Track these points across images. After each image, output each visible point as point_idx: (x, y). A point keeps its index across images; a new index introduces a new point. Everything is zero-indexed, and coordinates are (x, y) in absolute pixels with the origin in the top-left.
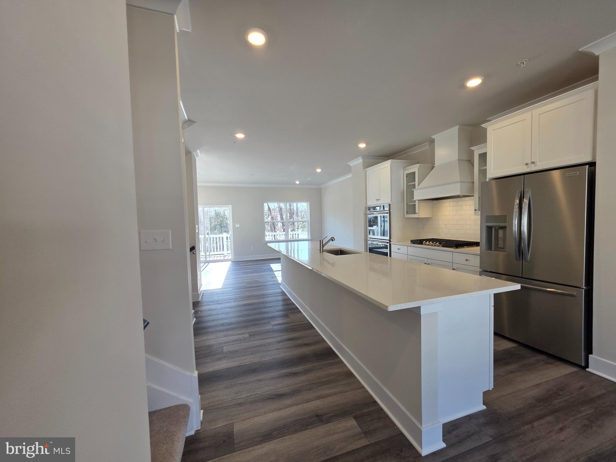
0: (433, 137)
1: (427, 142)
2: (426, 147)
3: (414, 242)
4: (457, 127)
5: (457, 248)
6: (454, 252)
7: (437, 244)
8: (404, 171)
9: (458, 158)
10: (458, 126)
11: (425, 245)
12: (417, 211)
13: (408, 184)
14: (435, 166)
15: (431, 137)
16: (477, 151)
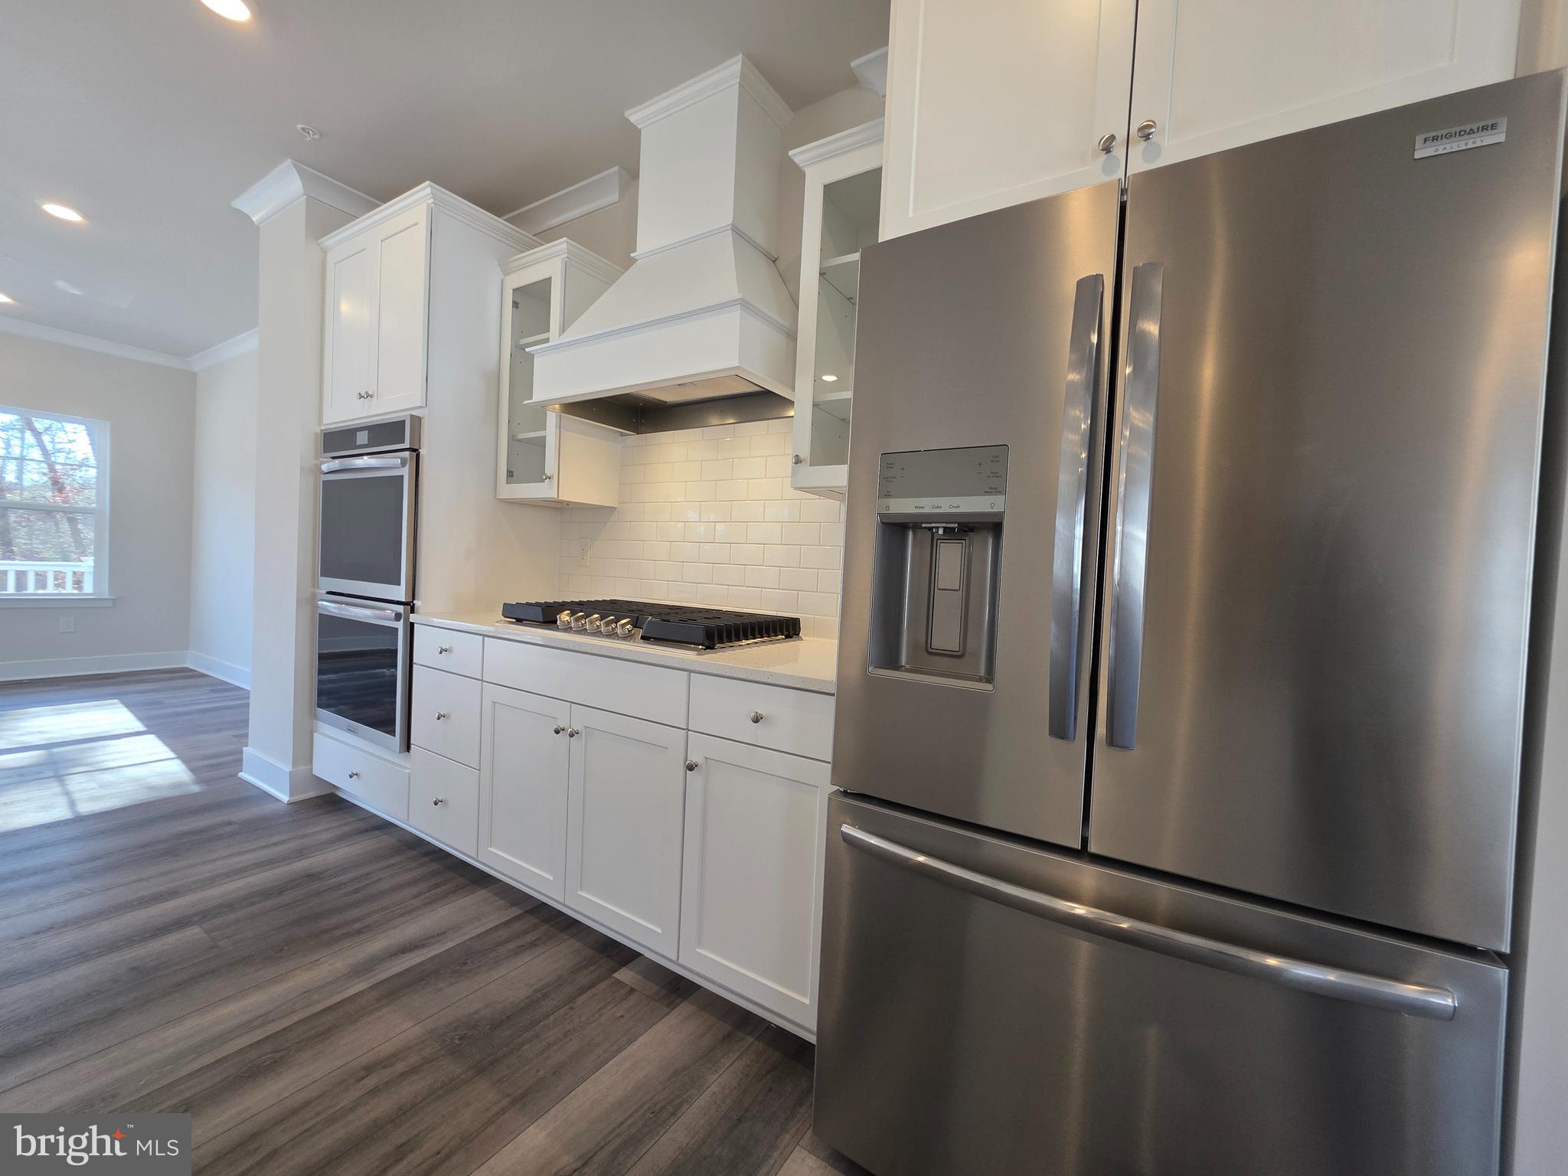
1: (614, 165)
3: (516, 614)
4: (736, 66)
5: (710, 647)
6: (694, 672)
7: (623, 625)
8: (506, 273)
9: (730, 222)
10: (741, 55)
11: (564, 630)
12: (550, 467)
13: (522, 342)
14: (634, 259)
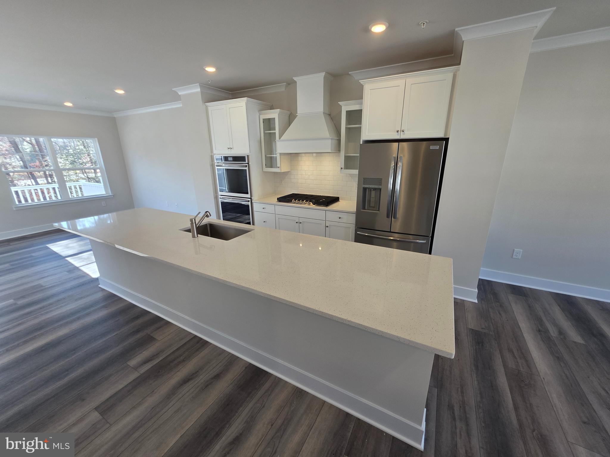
0: (295, 79)
1: (284, 83)
2: (281, 88)
3: (280, 200)
4: (323, 74)
6: (327, 211)
8: (260, 114)
9: (323, 110)
10: (325, 73)
11: (294, 203)
12: (278, 165)
13: (266, 132)
14: (297, 115)
15: (293, 78)
16: (346, 107)
